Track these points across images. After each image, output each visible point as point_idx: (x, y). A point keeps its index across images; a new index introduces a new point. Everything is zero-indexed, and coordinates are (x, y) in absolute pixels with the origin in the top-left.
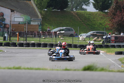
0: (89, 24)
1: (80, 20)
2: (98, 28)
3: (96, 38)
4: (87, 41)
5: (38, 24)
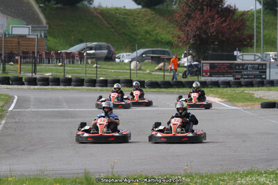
0: (124, 33)
1: (107, 25)
3: (162, 64)
4: (148, 71)
5: (41, 36)
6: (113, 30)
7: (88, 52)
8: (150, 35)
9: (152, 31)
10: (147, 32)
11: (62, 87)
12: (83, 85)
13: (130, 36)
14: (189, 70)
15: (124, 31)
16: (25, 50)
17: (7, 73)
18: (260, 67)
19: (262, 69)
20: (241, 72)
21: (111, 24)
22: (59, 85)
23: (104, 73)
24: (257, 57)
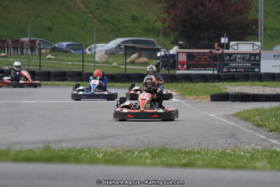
0: (106, 20)
1: (85, 10)
2: (130, 29)
3: (135, 55)
4: (115, 64)
13: (114, 24)
14: (163, 62)
15: (106, 16)
18: (252, 58)
19: (255, 60)
20: (227, 64)
21: (89, 8)
24: (256, 47)
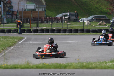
1: (77, 5)
2: (94, 12)
4: (94, 26)
5: (43, 10)
6: (80, 7)
7: (65, 17)
8: (98, 9)
9: (99, 7)
10: (97, 8)
11: (50, 33)
12: (60, 32)
13: (88, 10)
16: (35, 17)
17: (24, 28)
21: (79, 4)
22: (49, 32)
23: (72, 27)
